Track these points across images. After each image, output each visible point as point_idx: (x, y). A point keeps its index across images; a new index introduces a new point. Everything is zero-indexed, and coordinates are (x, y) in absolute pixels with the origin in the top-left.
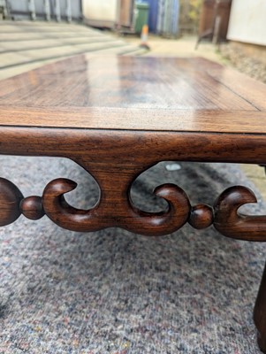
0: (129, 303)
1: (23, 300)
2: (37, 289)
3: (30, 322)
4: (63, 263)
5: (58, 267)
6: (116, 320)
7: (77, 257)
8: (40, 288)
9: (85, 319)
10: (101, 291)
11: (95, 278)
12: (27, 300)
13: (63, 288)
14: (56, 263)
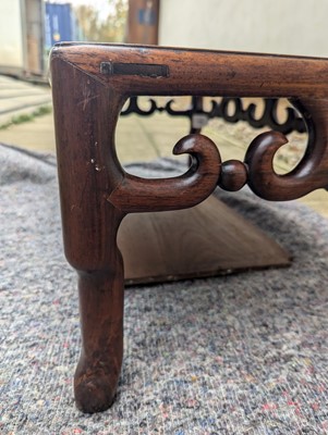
0: (271, 326)
1: (141, 356)
2: (147, 342)
3: (175, 375)
4: (158, 307)
5: (154, 312)
6: (274, 344)
7: (169, 296)
8: (152, 341)
9: (237, 353)
10: (229, 323)
11: (211, 311)
12: (145, 354)
13: (181, 332)
14: (147, 309)
